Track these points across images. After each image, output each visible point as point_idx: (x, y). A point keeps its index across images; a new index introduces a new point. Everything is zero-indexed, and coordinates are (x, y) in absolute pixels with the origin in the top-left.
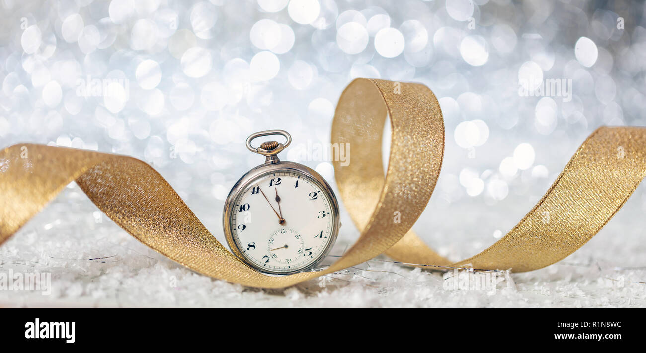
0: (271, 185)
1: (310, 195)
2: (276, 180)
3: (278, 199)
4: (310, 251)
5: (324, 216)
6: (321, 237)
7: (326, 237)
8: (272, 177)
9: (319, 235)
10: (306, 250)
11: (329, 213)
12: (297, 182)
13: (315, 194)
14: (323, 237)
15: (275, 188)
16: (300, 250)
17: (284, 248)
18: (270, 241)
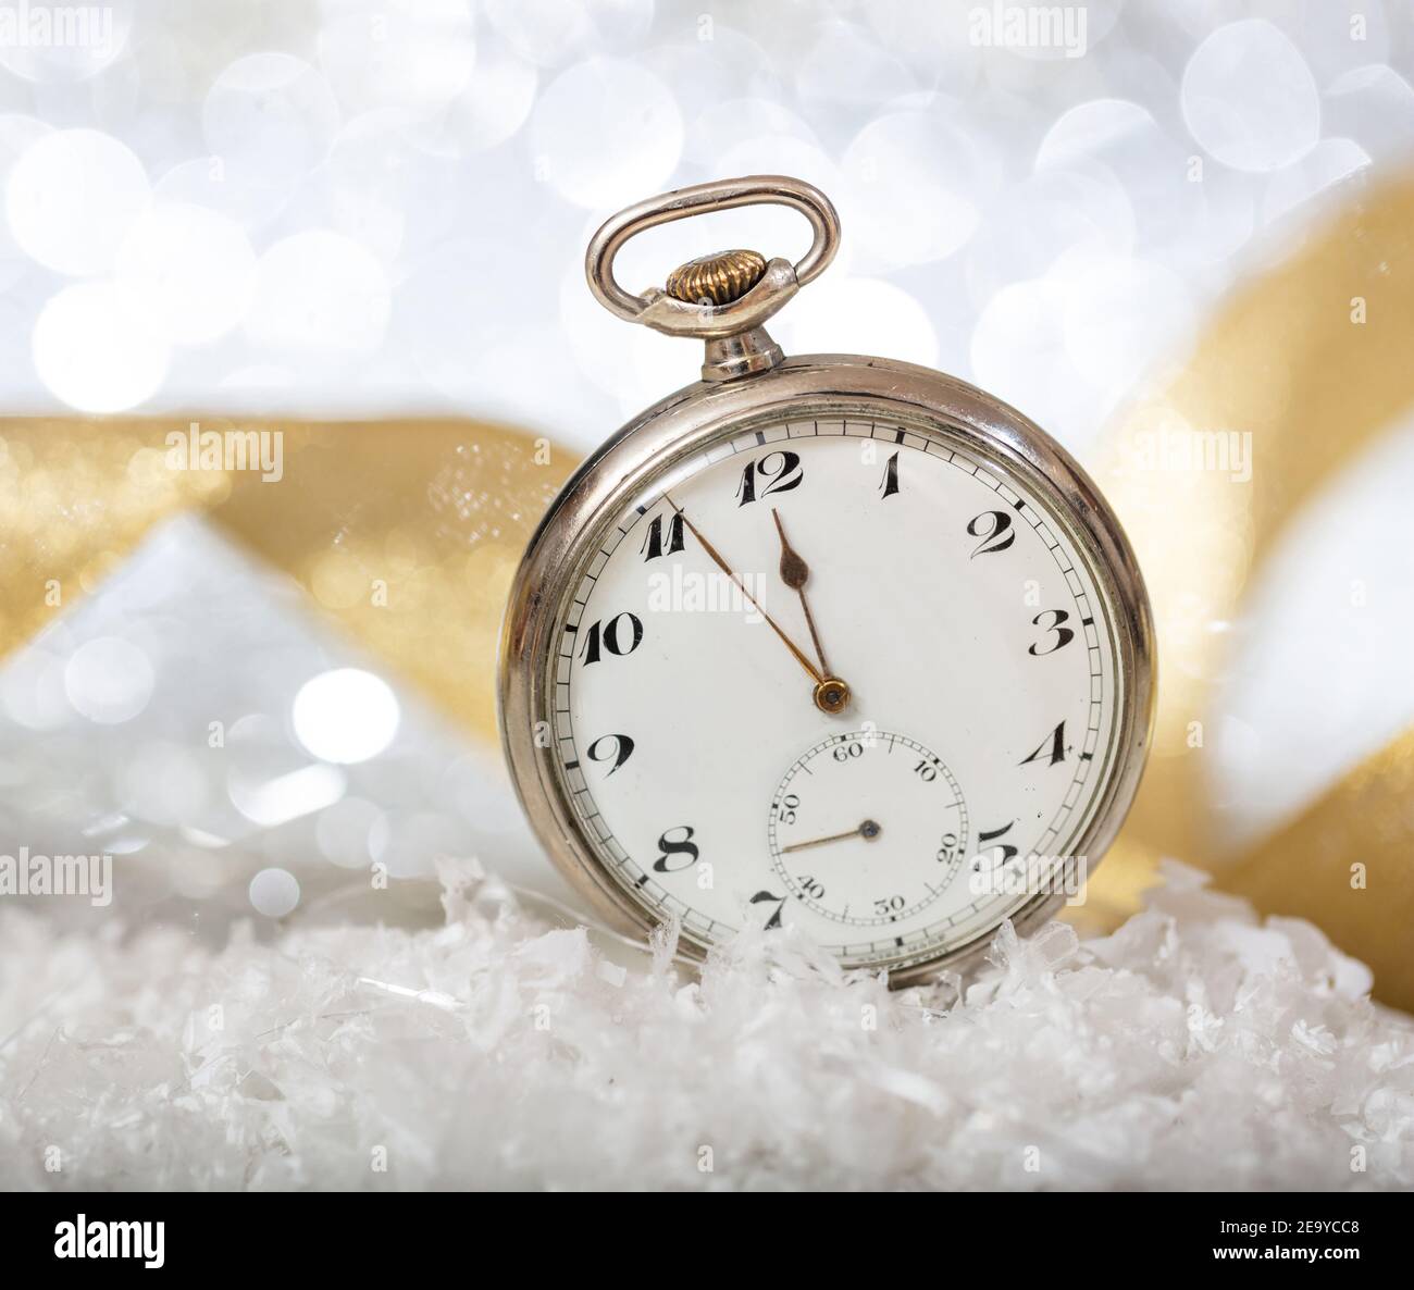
0: (749, 495)
1: (971, 530)
2: (775, 464)
3: (794, 571)
4: (1003, 840)
5: (1066, 637)
6: (1058, 754)
7: (1087, 756)
8: (746, 449)
9: (1049, 748)
10: (984, 837)
11: (1088, 622)
12: (894, 459)
13: (1003, 521)
14: (1071, 757)
15: (774, 511)
16: (949, 841)
17: (860, 840)
18: (775, 806)
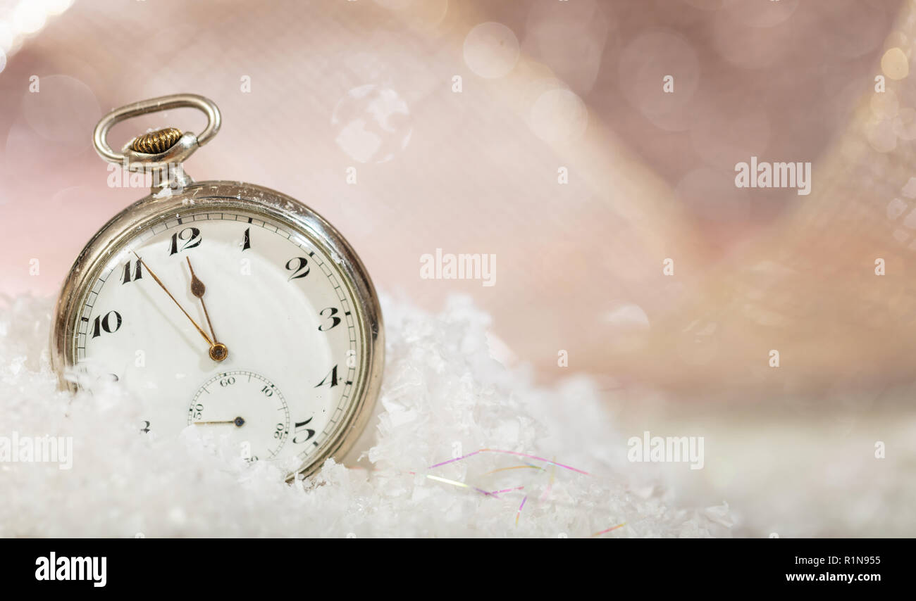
0: (174, 250)
1: (287, 267)
2: (189, 233)
3: (198, 289)
4: (307, 426)
5: (337, 321)
6: (334, 382)
7: (349, 383)
8: (175, 228)
9: (330, 379)
10: (298, 425)
11: (348, 313)
12: (247, 233)
13: (303, 262)
14: (341, 383)
15: (187, 258)
16: (280, 427)
17: (234, 425)
18: (191, 410)
